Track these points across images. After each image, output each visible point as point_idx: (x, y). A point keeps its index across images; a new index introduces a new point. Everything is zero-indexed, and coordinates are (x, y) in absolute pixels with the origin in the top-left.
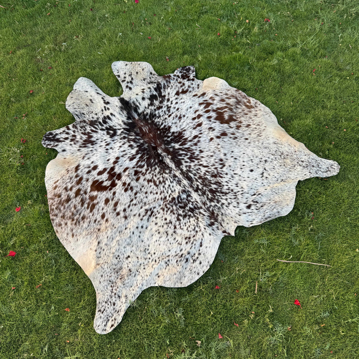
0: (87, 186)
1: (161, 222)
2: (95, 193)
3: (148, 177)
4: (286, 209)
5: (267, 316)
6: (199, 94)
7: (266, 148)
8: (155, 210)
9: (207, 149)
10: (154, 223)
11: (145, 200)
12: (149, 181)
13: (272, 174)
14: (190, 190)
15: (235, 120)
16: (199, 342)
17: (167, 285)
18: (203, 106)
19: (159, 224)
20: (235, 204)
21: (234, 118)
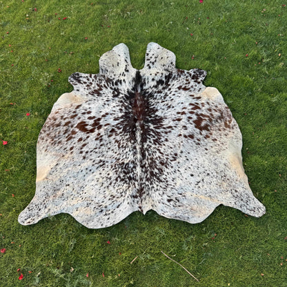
0: (77, 122)
1: (104, 174)
2: (77, 130)
3: (118, 138)
4: (195, 220)
5: (127, 283)
6: (195, 96)
7: (215, 164)
8: (107, 164)
9: (171, 141)
10: (99, 172)
11: (105, 153)
12: (117, 141)
13: (205, 186)
14: (138, 163)
15: (208, 130)
16: (73, 269)
17: (78, 219)
18: (192, 107)
19: (102, 175)
20: (161, 193)
21: (209, 128)
